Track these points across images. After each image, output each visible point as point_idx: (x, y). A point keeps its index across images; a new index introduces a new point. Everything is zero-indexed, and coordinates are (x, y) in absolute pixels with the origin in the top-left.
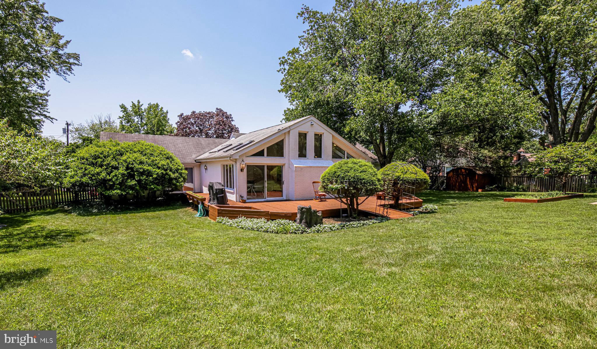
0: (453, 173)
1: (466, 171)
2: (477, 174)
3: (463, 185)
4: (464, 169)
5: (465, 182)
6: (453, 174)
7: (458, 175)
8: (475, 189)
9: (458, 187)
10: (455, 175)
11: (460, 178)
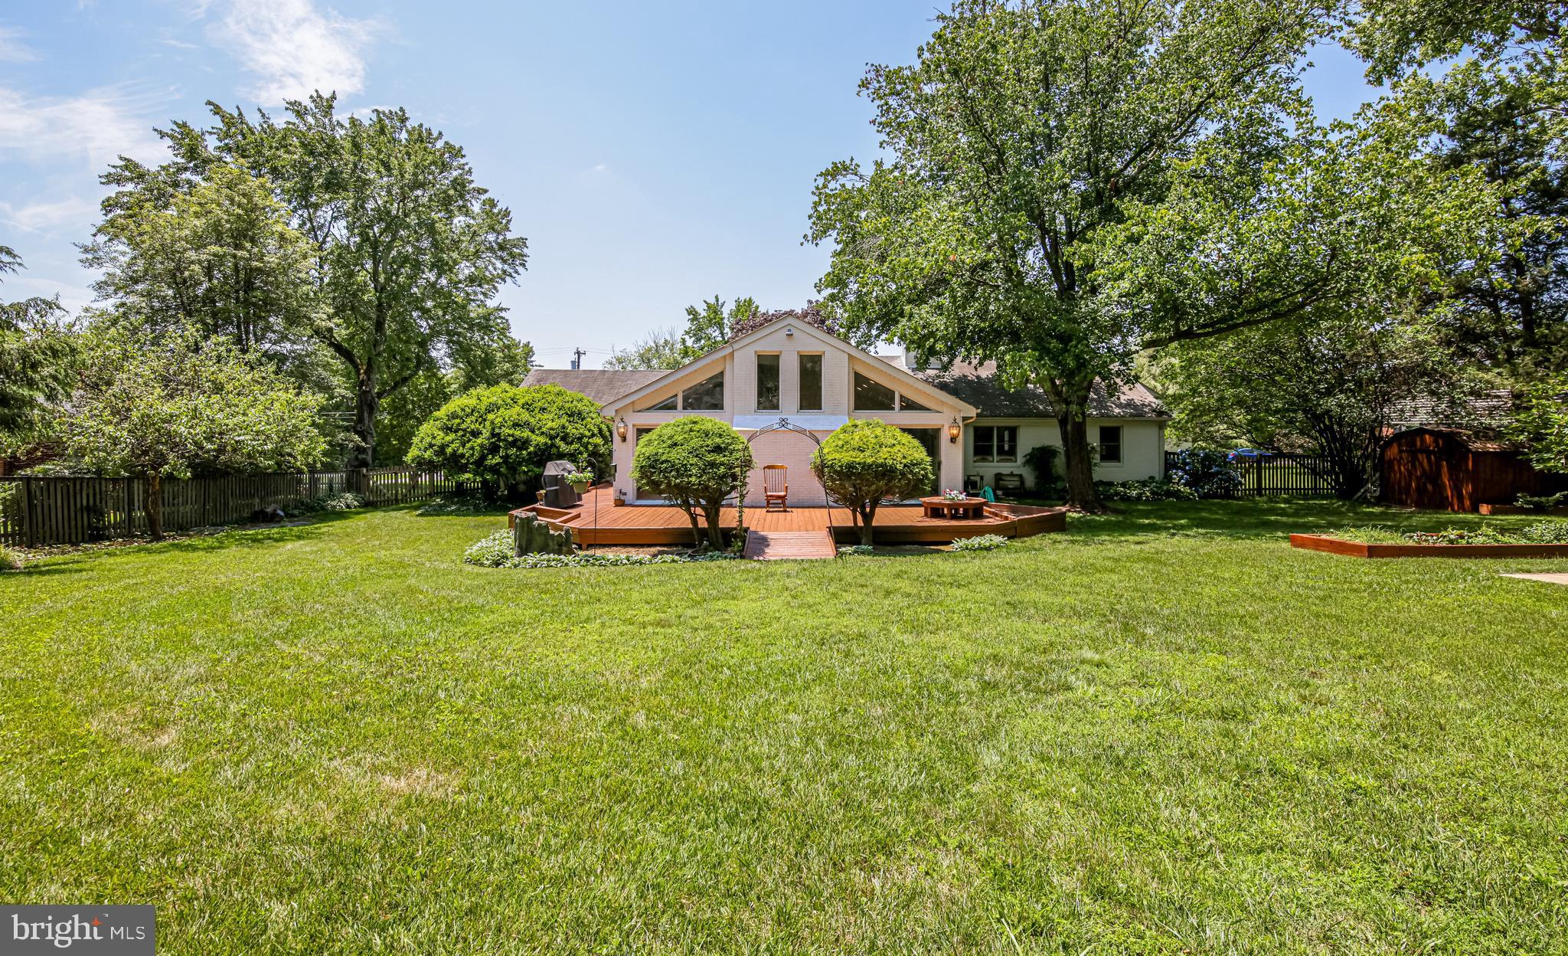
0: (1399, 446)
1: (1436, 441)
2: (1470, 450)
3: (1430, 487)
4: (1431, 432)
5: (1434, 477)
6: (1401, 451)
7: (1413, 453)
8: (1467, 503)
9: (1415, 496)
10: (1404, 455)
11: (1421, 464)
